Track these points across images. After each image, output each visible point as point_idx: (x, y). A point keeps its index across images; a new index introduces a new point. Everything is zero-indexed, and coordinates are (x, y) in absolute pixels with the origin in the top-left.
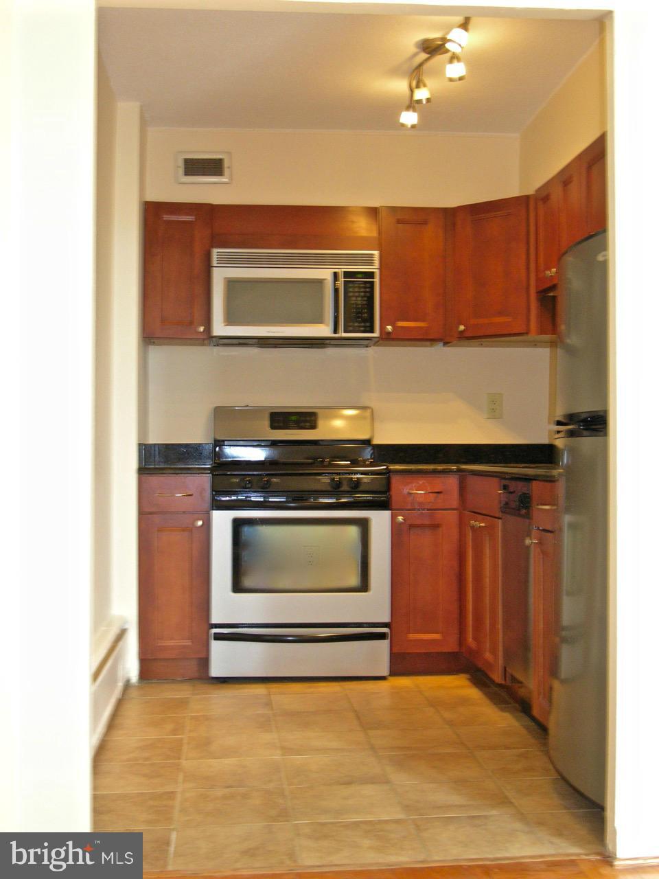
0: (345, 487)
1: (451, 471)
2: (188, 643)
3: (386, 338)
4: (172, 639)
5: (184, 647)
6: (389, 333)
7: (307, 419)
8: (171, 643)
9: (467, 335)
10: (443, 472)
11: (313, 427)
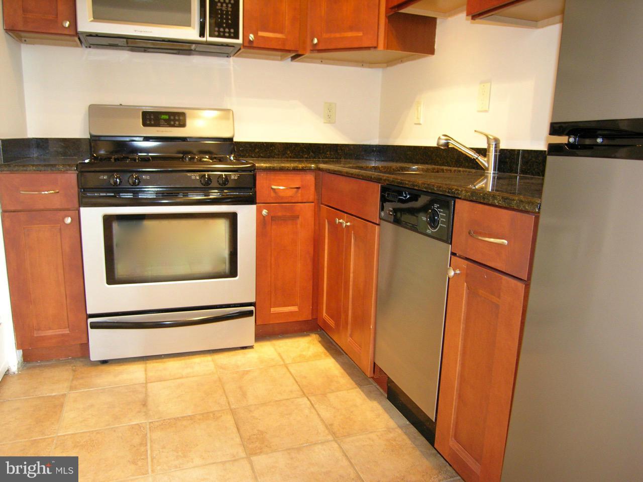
0: (214, 184)
1: (310, 169)
2: (67, 331)
3: (249, 46)
4: (50, 329)
5: (63, 335)
6: (250, 42)
7: (176, 118)
8: (50, 333)
9: (320, 47)
10: (303, 170)
11: (183, 125)
